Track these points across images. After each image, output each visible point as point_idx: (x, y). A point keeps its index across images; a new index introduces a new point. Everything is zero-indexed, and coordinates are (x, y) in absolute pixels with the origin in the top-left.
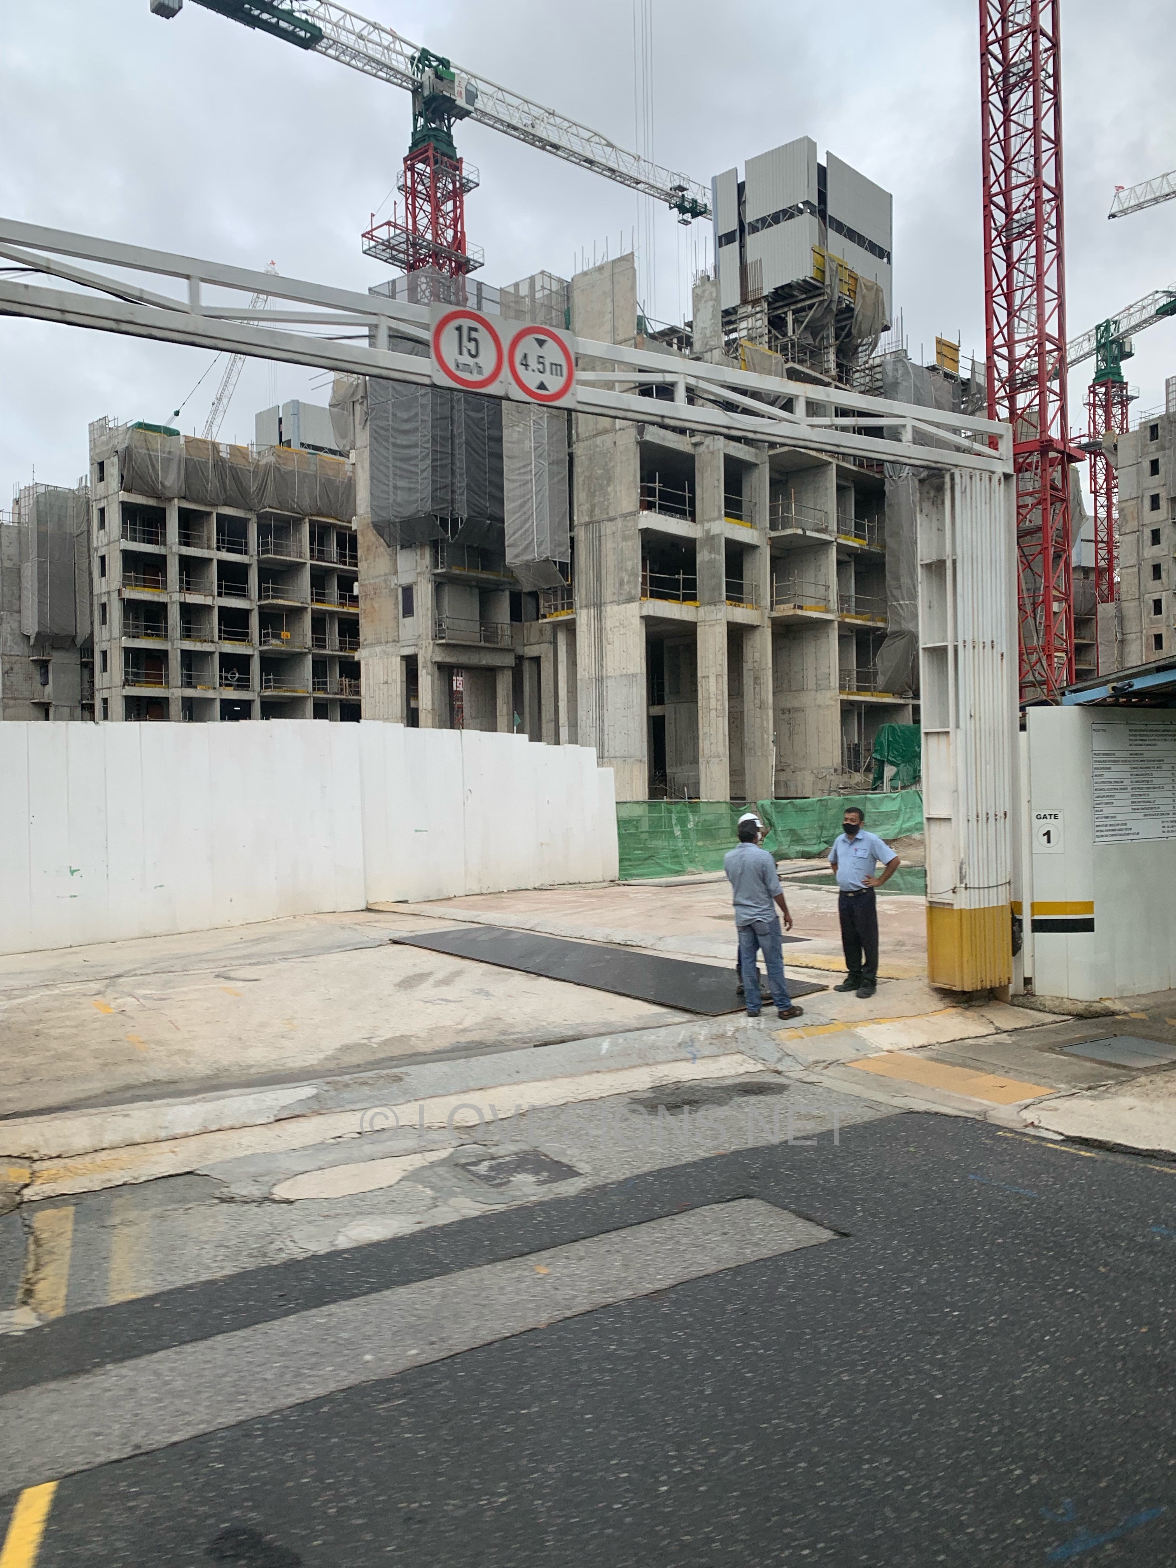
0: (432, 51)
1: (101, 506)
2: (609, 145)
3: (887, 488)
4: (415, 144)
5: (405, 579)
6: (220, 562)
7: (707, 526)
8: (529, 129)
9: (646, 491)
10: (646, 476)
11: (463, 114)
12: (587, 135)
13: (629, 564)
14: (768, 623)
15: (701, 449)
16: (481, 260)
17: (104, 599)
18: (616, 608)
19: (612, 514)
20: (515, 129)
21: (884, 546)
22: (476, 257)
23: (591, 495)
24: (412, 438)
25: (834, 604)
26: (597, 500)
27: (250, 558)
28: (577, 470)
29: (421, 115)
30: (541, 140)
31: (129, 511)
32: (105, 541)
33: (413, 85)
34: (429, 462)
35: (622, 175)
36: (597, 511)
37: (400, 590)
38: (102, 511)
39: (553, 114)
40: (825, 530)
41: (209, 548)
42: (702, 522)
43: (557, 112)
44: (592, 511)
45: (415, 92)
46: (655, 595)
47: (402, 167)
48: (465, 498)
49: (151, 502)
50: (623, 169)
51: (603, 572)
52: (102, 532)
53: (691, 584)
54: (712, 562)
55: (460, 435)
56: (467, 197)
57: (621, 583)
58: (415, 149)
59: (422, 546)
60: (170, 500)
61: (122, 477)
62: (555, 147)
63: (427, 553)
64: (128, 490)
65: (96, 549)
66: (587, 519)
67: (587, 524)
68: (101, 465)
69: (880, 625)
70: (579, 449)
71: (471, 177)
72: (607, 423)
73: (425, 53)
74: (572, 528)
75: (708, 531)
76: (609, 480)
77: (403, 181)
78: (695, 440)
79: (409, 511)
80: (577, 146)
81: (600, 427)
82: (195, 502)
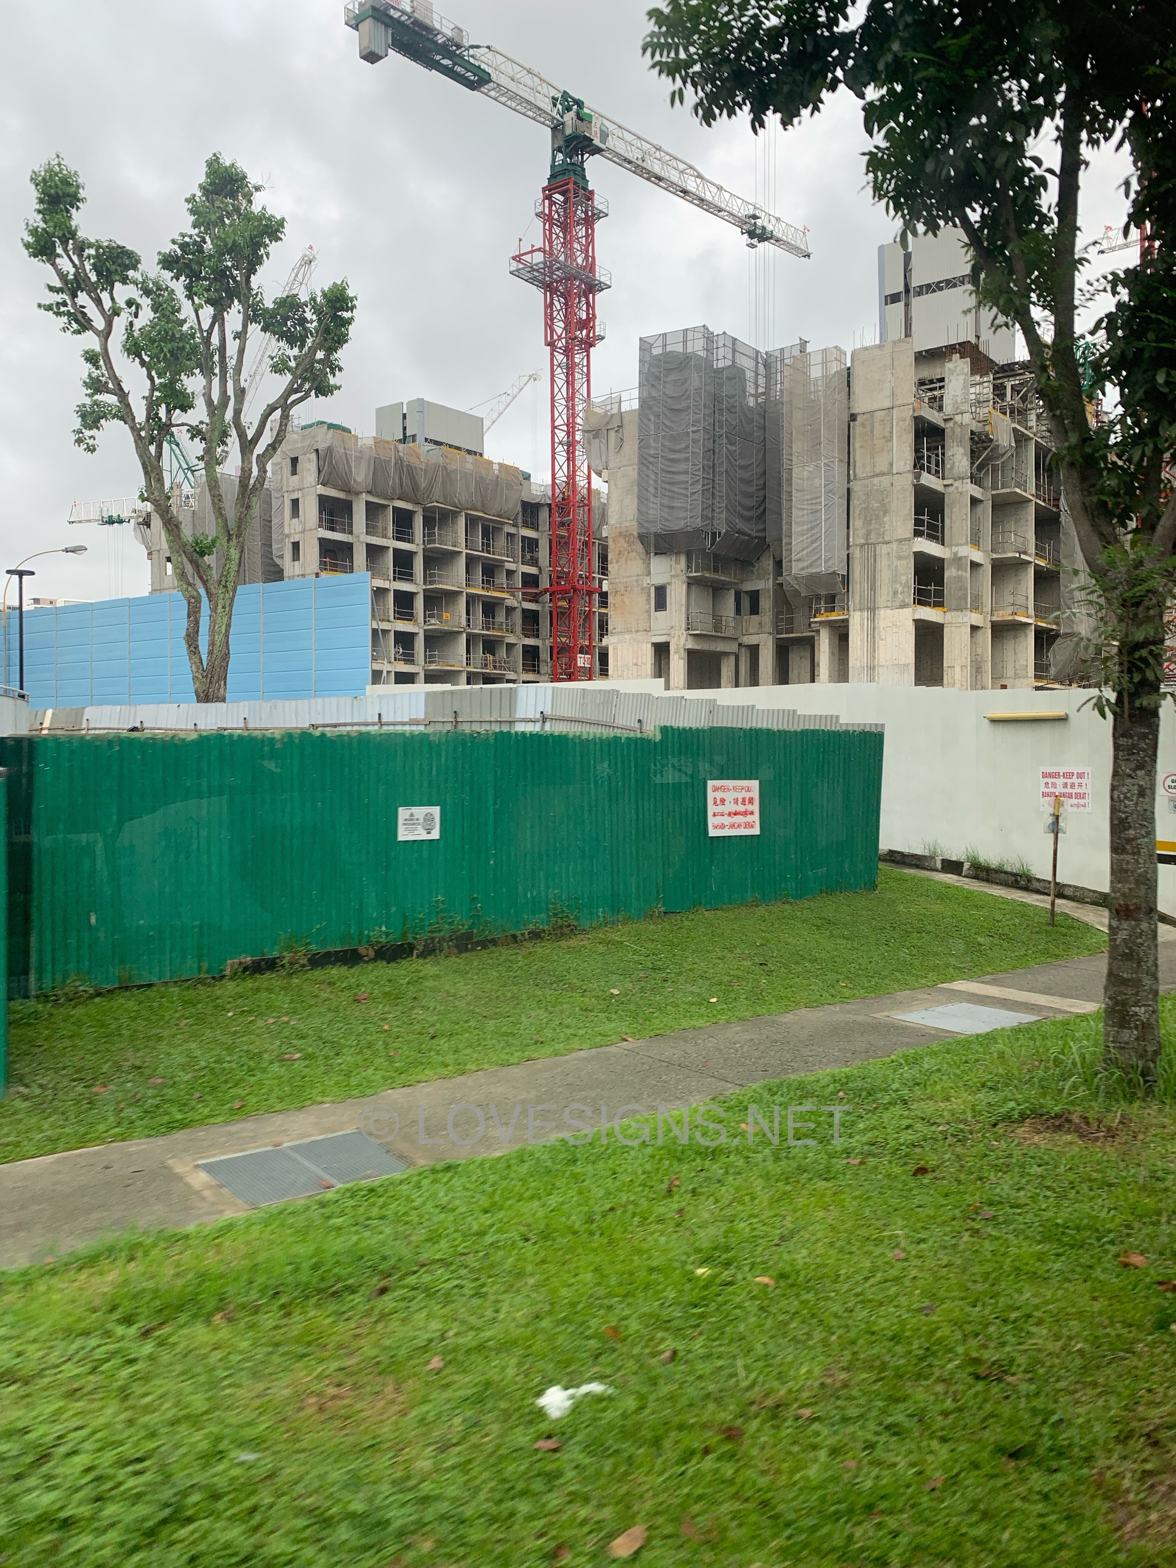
0: (572, 94)
1: (295, 496)
2: (699, 176)
3: (1063, 519)
4: (552, 177)
5: (658, 580)
6: (395, 550)
7: (955, 549)
8: (640, 162)
9: (918, 522)
10: (918, 511)
11: (598, 151)
12: (682, 166)
13: (903, 579)
14: (989, 625)
15: (950, 489)
16: (608, 283)
18: (889, 612)
19: (887, 538)
20: (630, 162)
21: (1058, 565)
22: (603, 279)
23: (867, 522)
24: (682, 467)
25: (1031, 612)
26: (872, 526)
27: (416, 546)
28: (854, 502)
29: (559, 150)
30: (649, 172)
31: (324, 502)
32: (299, 528)
33: (553, 123)
34: (699, 487)
35: (709, 204)
36: (873, 535)
37: (653, 589)
38: (295, 503)
39: (659, 149)
40: (1025, 553)
41: (385, 536)
42: (951, 546)
43: (664, 148)
44: (868, 534)
45: (554, 129)
46: (921, 603)
47: (541, 196)
48: (724, 516)
49: (341, 495)
50: (708, 197)
51: (878, 584)
52: (295, 521)
53: (940, 594)
54: (959, 578)
55: (721, 464)
56: (598, 226)
57: (895, 593)
58: (553, 181)
59: (678, 553)
60: (358, 493)
61: (319, 472)
62: (660, 179)
63: (683, 560)
64: (323, 484)
65: (288, 536)
66: (863, 541)
67: (862, 546)
68: (295, 461)
69: (1055, 626)
70: (856, 486)
71: (600, 207)
72: (882, 466)
73: (565, 95)
74: (848, 547)
75: (955, 554)
76: (885, 512)
77: (540, 209)
78: (946, 482)
79: (677, 526)
80: (674, 177)
81: (878, 470)
82: (378, 496)
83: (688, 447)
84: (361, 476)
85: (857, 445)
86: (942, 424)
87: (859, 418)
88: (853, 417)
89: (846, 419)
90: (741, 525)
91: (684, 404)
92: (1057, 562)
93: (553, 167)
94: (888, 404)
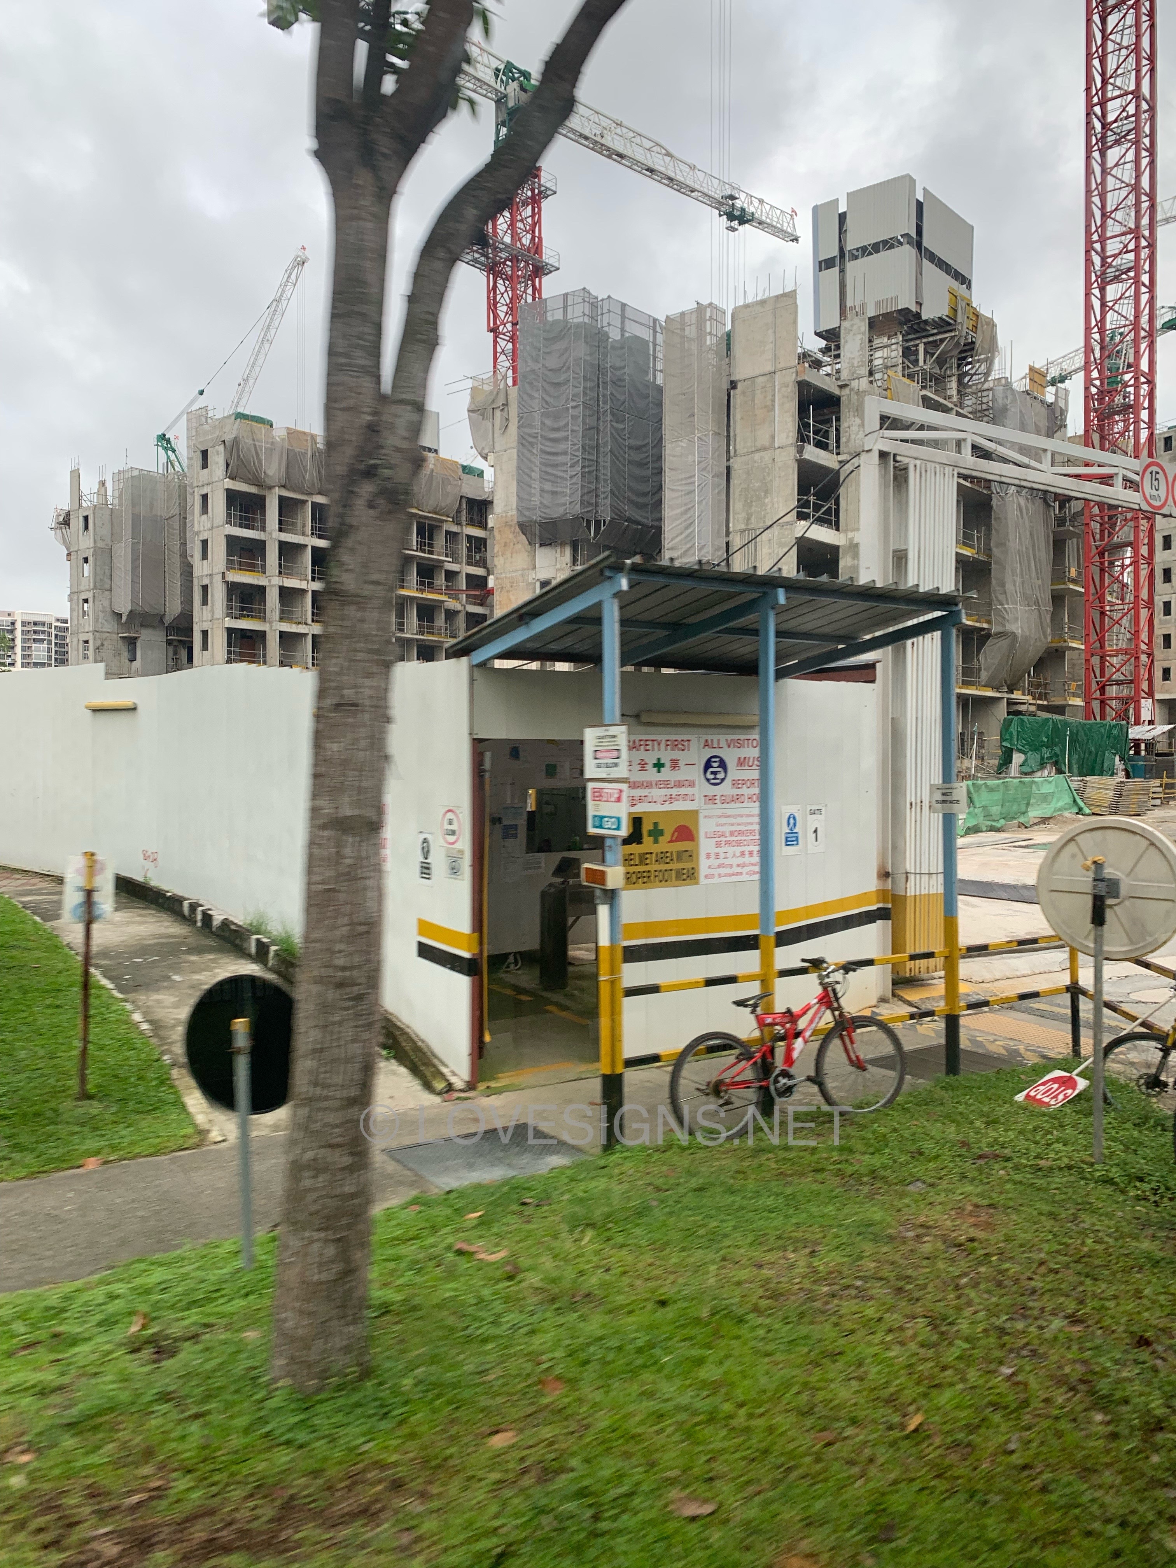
0: (516, 64)
1: (204, 492)
2: (668, 154)
3: (994, 503)
5: (543, 574)
6: (313, 548)
7: (850, 535)
8: (598, 139)
9: (802, 503)
10: (803, 489)
12: (648, 144)
15: (847, 467)
16: (556, 265)
17: (206, 581)
19: (768, 522)
21: (990, 556)
22: (551, 261)
23: (748, 504)
24: (562, 447)
26: (753, 509)
28: (734, 482)
29: (503, 124)
30: (608, 149)
31: (232, 497)
32: (208, 525)
33: (496, 95)
34: (579, 468)
35: (679, 183)
36: (753, 520)
37: (538, 584)
38: (205, 497)
39: (620, 125)
41: (303, 534)
42: (846, 531)
43: (625, 123)
44: (748, 519)
45: (498, 102)
48: (608, 501)
49: (253, 490)
50: (679, 178)
52: (204, 517)
54: (855, 567)
55: (606, 443)
56: (545, 204)
59: (562, 544)
60: (271, 488)
61: (228, 465)
62: (621, 156)
63: (568, 551)
64: (232, 478)
65: (198, 533)
66: (743, 527)
67: (743, 531)
68: (205, 454)
69: (985, 626)
70: (737, 464)
71: (548, 185)
72: (764, 440)
73: (509, 66)
74: (728, 534)
75: (852, 540)
76: (767, 492)
78: (840, 458)
79: (556, 512)
80: (639, 155)
81: (759, 444)
82: (294, 491)
83: (567, 425)
84: (273, 470)
85: (738, 417)
86: (837, 392)
87: (739, 386)
88: (733, 385)
89: (725, 386)
90: (629, 511)
91: (563, 377)
92: (988, 551)
93: (496, 142)
94: (769, 368)
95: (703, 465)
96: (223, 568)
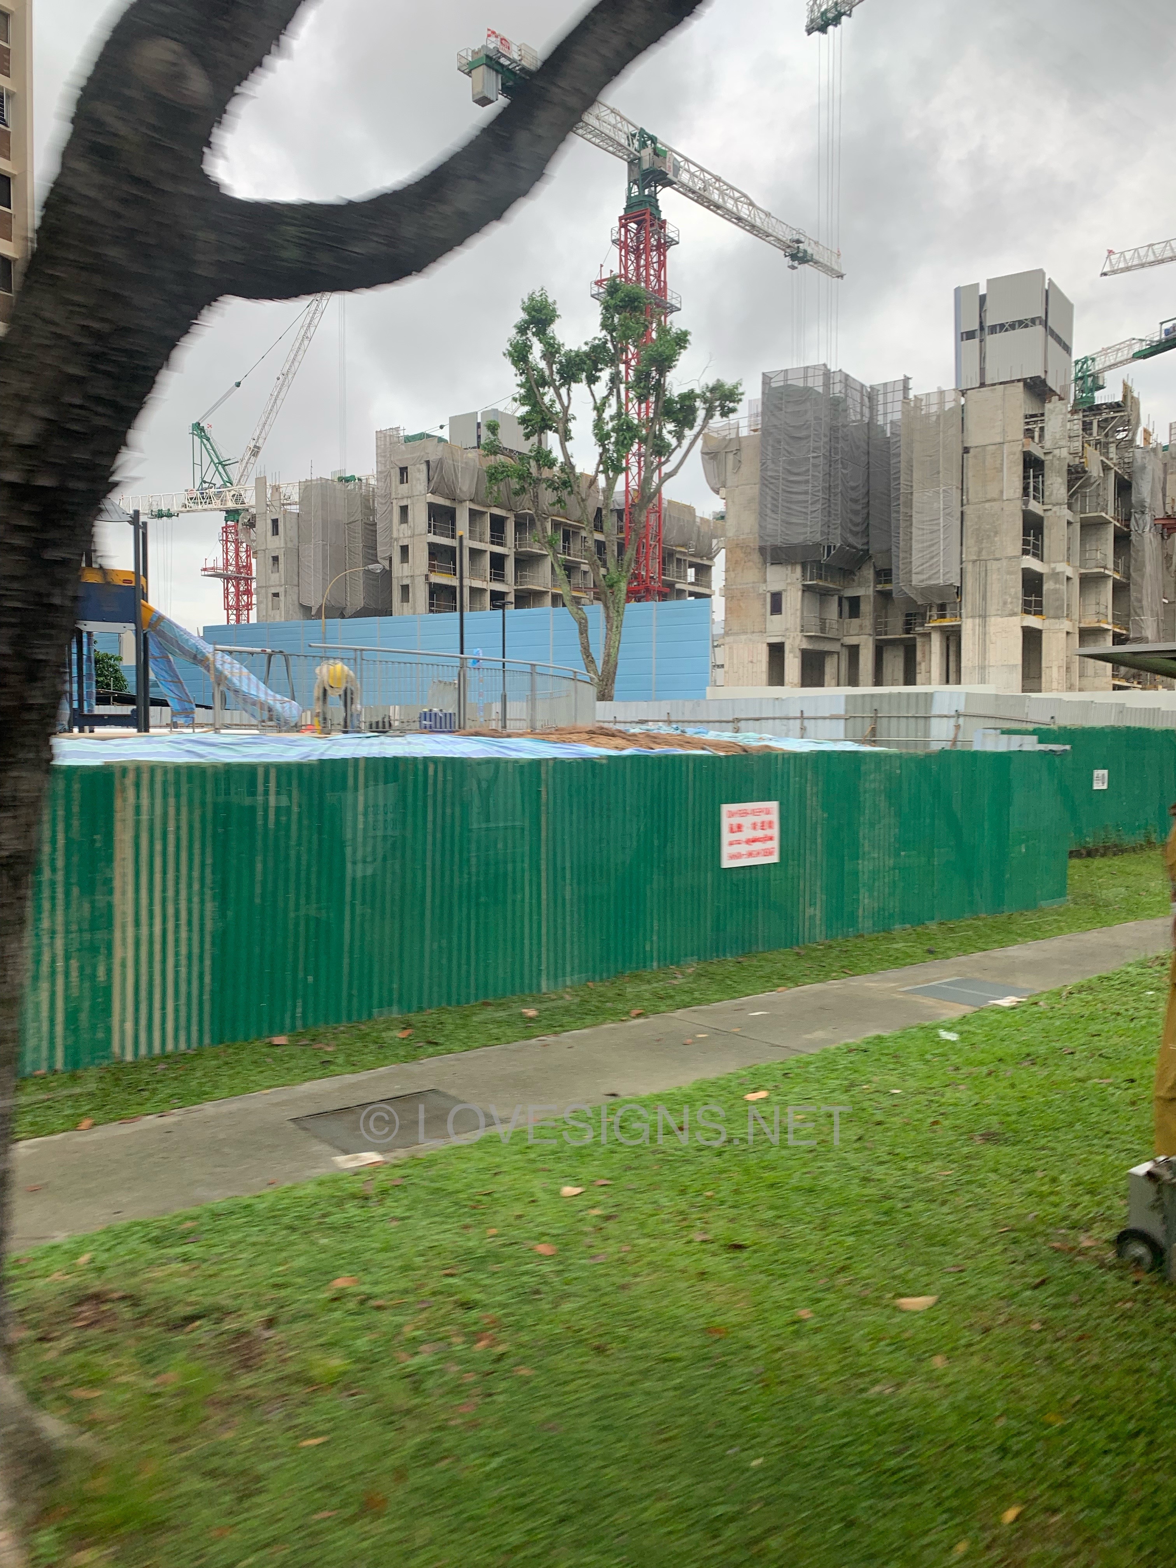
0: (647, 131)
2: (751, 204)
3: (1133, 538)
4: (628, 208)
5: (775, 587)
6: (492, 554)
7: (1053, 565)
8: (702, 192)
9: (1025, 542)
10: (1026, 533)
11: (670, 183)
12: (737, 195)
13: (1013, 591)
14: (1077, 631)
15: (1049, 513)
16: (678, 306)
17: (405, 582)
18: (999, 619)
19: (998, 556)
20: (694, 192)
21: (1128, 578)
22: (674, 302)
23: (979, 541)
24: (803, 488)
25: (1110, 619)
26: (984, 545)
27: (507, 550)
28: (967, 524)
29: (636, 182)
30: (709, 201)
31: (433, 510)
32: (409, 533)
33: (628, 155)
34: (819, 506)
35: (759, 229)
36: (984, 553)
37: (769, 596)
38: (404, 510)
39: (718, 179)
40: (1105, 568)
41: (484, 541)
42: (1049, 562)
43: (723, 178)
44: (980, 552)
45: (631, 163)
46: (1027, 612)
47: (618, 224)
48: (839, 531)
49: (447, 503)
50: (758, 223)
51: (989, 594)
52: (404, 526)
53: (1040, 604)
54: (1056, 591)
55: (836, 486)
57: (1005, 603)
58: (630, 211)
59: (794, 564)
60: (461, 501)
61: (429, 481)
62: (718, 207)
63: (799, 569)
64: (433, 493)
65: (397, 540)
66: (975, 558)
67: (974, 561)
68: (403, 470)
69: (1124, 632)
70: (969, 510)
71: (671, 235)
72: (995, 495)
73: (642, 131)
74: (962, 563)
75: (1054, 569)
76: (996, 533)
77: (616, 236)
78: (1046, 507)
79: (797, 540)
80: (730, 204)
81: (989, 497)
82: (479, 504)
83: (808, 470)
84: (465, 485)
85: (970, 474)
86: (1042, 457)
87: (972, 451)
88: (966, 450)
89: (961, 451)
90: (851, 540)
91: (804, 433)
92: (1128, 576)
93: (629, 198)
94: (999, 439)
95: (947, 511)
96: (426, 571)
